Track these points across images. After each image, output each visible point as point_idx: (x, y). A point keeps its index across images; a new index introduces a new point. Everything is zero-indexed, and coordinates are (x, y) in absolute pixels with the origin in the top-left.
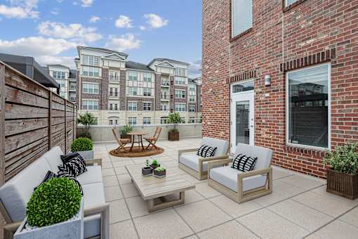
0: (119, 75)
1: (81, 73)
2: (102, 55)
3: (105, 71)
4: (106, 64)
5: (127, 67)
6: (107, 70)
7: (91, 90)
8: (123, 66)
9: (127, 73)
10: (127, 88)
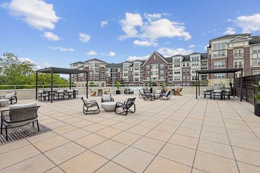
0: (242, 51)
1: (212, 56)
2: (228, 41)
3: (230, 51)
4: (231, 46)
5: (250, 43)
6: (232, 50)
7: (219, 66)
8: (246, 44)
9: (251, 48)
10: (251, 60)
